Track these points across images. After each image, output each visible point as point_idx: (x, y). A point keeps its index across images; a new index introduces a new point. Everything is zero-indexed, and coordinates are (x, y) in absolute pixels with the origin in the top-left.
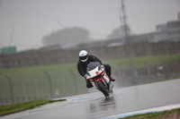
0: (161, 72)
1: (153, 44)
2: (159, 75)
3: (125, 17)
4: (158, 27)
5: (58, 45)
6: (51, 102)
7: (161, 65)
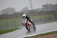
0: (43, 21)
1: (38, 12)
2: (42, 22)
3: (31, 4)
4: (43, 6)
5: (7, 13)
6: (18, 29)
7: (43, 19)
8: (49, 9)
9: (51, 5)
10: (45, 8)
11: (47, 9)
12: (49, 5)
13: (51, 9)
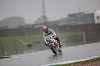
3: (44, 12)
6: (3, 58)
8: (79, 21)
9: (83, 14)
10: (73, 18)
11: (76, 20)
12: (80, 14)
13: (83, 21)
